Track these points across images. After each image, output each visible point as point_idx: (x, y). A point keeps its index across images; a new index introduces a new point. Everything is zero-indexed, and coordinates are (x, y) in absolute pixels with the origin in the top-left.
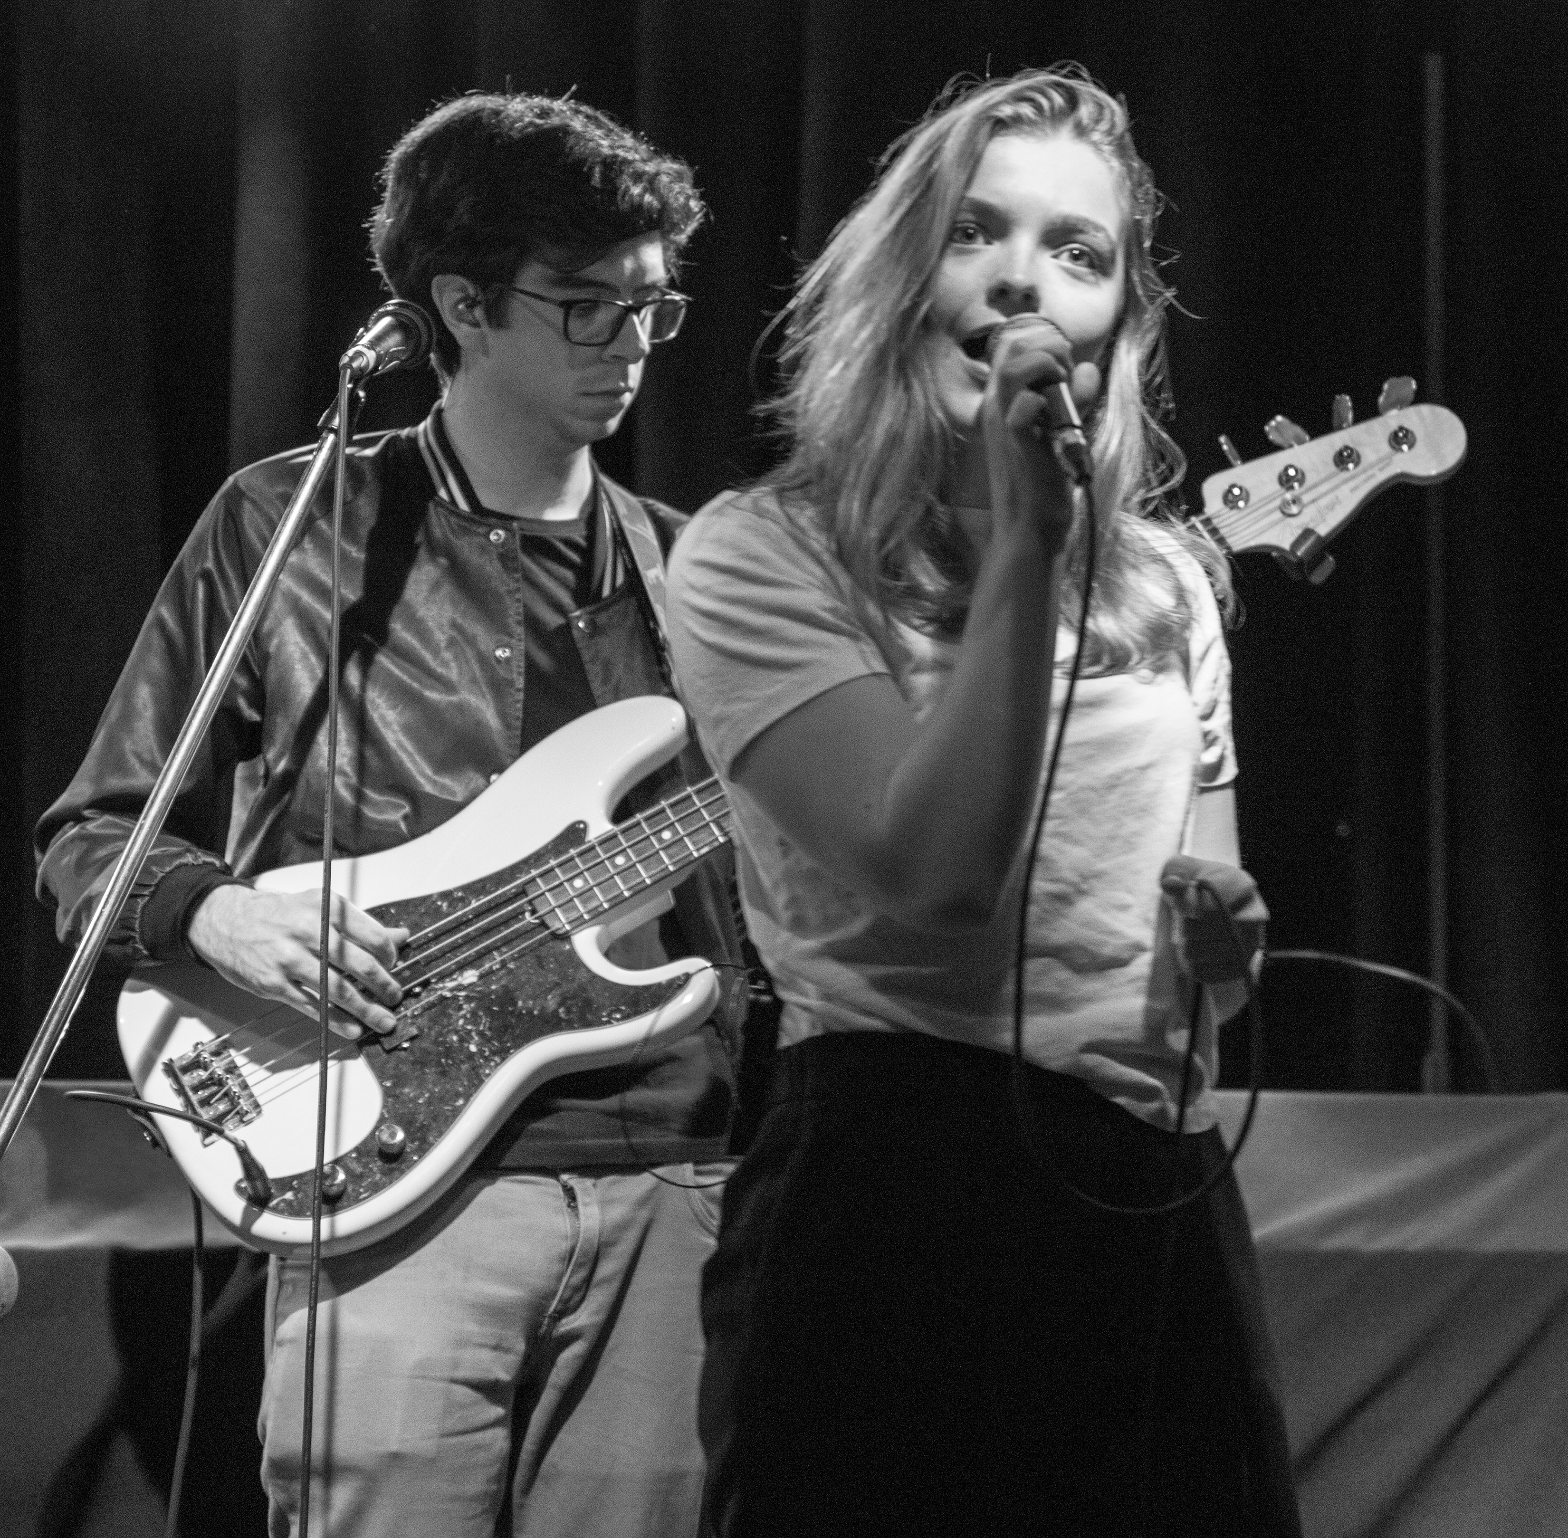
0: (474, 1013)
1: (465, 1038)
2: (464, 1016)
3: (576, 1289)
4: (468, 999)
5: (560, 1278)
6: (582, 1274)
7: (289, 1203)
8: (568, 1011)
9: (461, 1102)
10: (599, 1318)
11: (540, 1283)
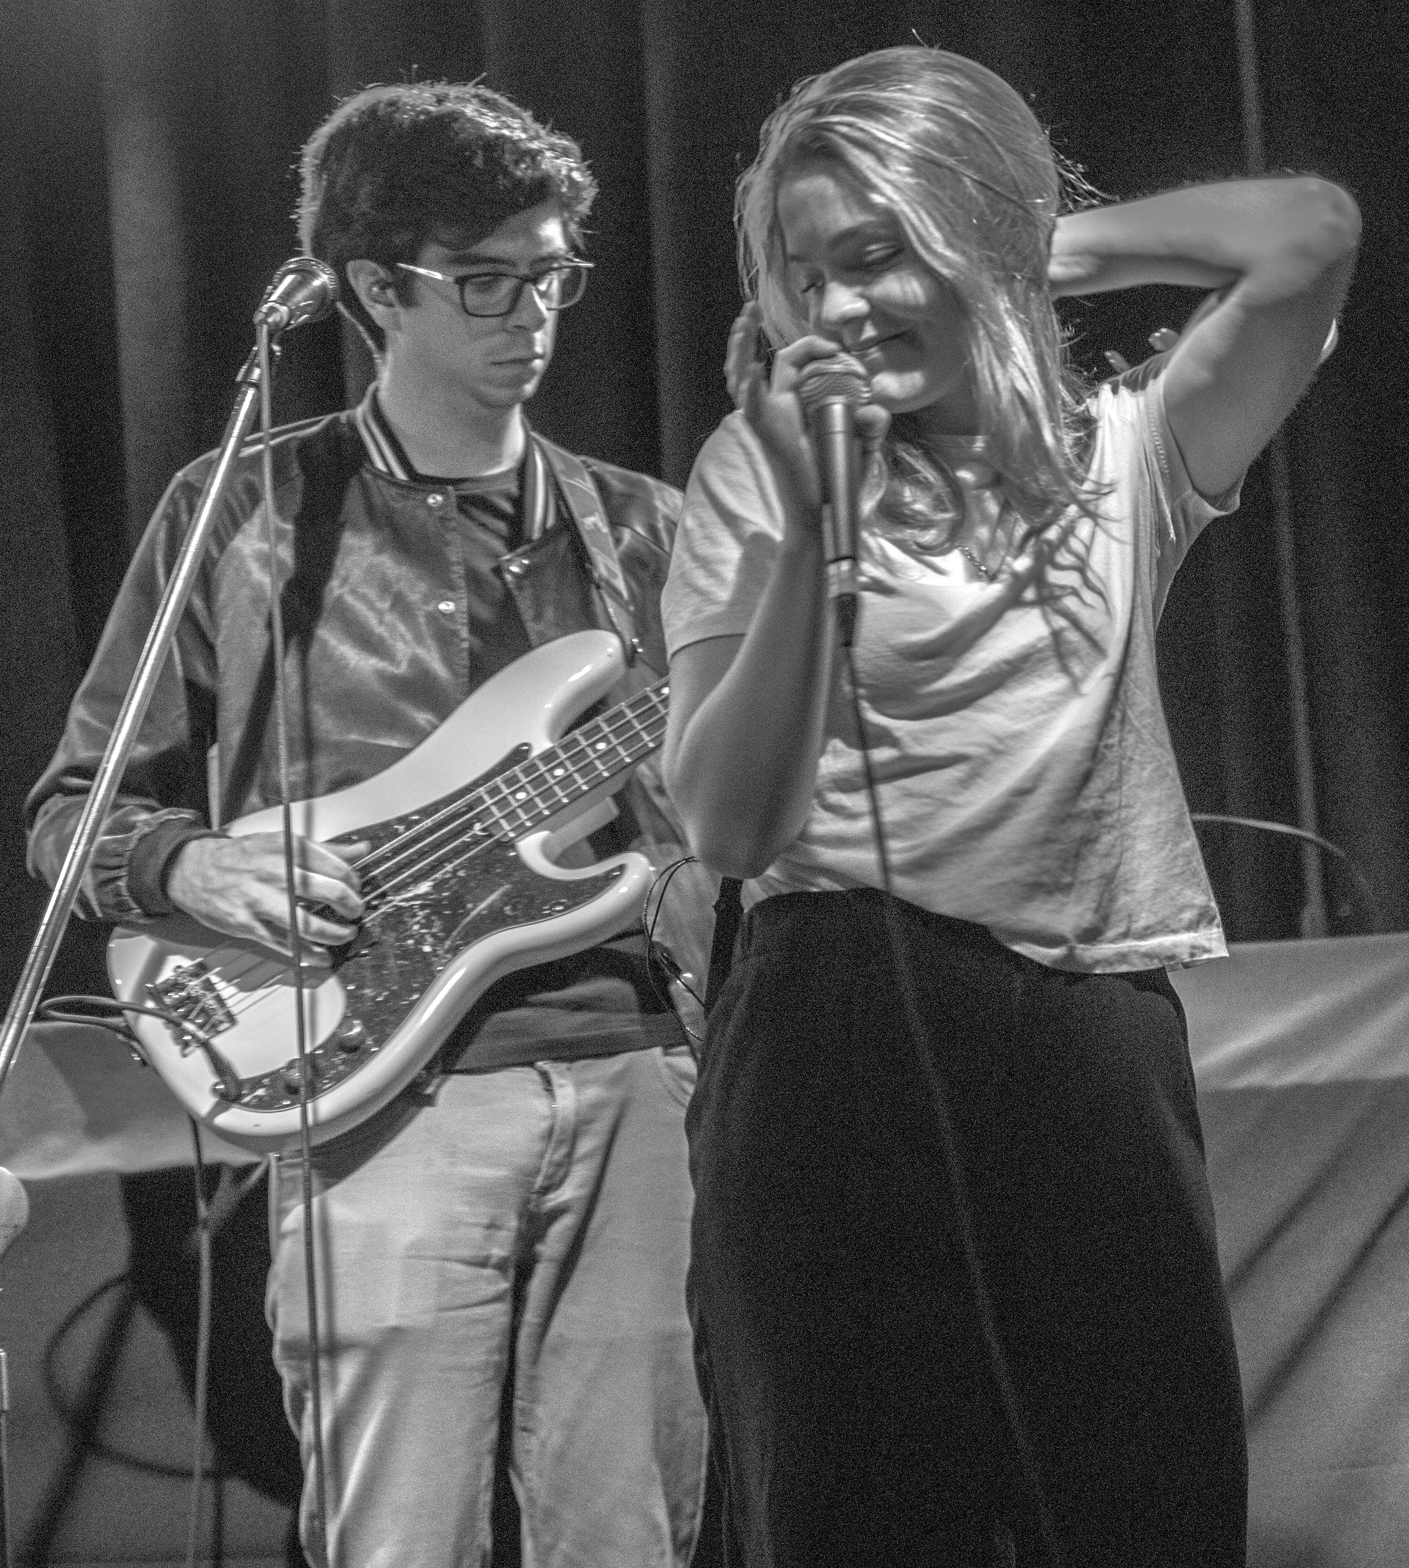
0: (427, 917)
1: (420, 941)
2: (418, 923)
3: (559, 1165)
4: (422, 907)
5: (541, 1155)
6: (563, 1151)
7: (260, 1098)
8: (514, 908)
9: (415, 997)
10: (584, 1192)
11: (524, 1161)
